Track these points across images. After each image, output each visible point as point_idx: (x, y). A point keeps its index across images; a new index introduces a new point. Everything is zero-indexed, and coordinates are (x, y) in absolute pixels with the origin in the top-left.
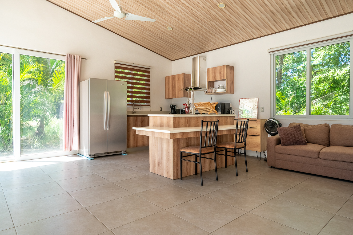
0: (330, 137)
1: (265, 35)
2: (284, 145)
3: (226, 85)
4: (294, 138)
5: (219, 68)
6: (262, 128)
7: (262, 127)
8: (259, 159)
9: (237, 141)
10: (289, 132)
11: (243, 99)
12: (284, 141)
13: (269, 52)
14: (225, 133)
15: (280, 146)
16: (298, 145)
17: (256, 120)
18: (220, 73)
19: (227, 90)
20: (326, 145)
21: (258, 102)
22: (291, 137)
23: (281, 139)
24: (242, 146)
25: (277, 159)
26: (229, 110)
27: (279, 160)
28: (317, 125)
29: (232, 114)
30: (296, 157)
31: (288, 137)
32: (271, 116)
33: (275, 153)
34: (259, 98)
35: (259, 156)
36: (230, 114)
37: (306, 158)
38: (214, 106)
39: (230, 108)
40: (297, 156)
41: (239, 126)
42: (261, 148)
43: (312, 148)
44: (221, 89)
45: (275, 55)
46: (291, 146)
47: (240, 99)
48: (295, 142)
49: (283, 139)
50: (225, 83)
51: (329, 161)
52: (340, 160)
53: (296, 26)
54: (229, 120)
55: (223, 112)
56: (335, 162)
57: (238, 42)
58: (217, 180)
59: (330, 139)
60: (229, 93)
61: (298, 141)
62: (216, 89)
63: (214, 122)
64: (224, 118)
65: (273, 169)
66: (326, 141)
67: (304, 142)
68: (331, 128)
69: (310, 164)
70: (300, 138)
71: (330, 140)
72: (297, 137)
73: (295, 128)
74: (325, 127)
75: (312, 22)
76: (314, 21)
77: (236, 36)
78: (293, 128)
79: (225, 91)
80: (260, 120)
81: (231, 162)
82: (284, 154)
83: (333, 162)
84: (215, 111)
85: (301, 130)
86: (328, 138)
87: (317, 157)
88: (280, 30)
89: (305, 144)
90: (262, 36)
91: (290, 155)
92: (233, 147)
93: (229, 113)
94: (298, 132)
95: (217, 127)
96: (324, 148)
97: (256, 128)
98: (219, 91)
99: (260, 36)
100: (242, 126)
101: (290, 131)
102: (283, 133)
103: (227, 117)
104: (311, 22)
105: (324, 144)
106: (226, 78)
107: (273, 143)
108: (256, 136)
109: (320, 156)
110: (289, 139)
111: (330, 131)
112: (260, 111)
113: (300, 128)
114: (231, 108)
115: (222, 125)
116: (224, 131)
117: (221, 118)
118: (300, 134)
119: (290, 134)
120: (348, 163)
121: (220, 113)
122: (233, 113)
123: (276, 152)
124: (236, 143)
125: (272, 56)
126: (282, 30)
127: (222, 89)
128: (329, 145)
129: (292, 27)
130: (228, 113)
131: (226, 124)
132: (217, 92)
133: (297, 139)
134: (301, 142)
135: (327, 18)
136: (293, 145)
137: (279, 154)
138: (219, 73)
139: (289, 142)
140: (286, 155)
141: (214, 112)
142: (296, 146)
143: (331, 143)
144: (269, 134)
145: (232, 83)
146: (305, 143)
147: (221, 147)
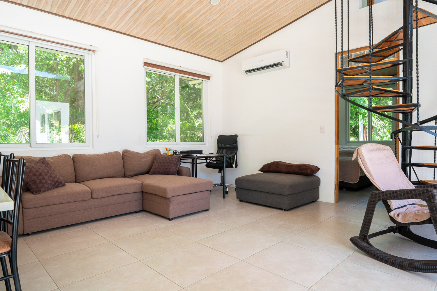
0: (76, 170)
2: (39, 192)
4: (51, 179)
15: (30, 196)
22: (46, 178)
27: (33, 219)
33: (22, 210)
37: (76, 203)
48: (53, 185)
51: (103, 199)
56: (109, 198)
59: (76, 173)
61: (56, 182)
66: (73, 177)
71: (77, 175)
72: (53, 176)
83: (107, 199)
86: (74, 172)
87: (91, 197)
102: (31, 174)
105: (72, 181)
109: (94, 196)
110: (45, 181)
119: (43, 174)
120: (120, 196)
123: (24, 207)
133: (55, 180)
134: (60, 183)
139: (46, 186)
143: (78, 178)
146: (64, 183)
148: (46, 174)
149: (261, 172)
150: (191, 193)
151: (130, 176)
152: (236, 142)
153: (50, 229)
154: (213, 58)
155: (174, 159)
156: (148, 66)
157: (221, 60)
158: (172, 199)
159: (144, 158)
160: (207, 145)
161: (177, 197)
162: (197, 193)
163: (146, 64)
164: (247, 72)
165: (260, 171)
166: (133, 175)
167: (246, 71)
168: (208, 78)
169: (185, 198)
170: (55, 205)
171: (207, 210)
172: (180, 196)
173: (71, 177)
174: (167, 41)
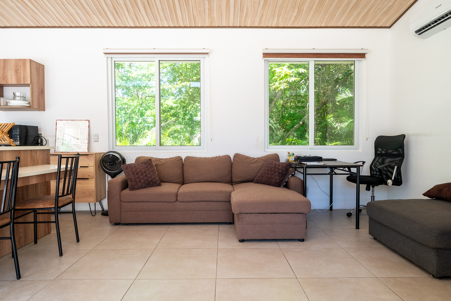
0: (184, 172)
1: (98, 26)
2: (133, 189)
3: (28, 95)
4: (146, 178)
5: (13, 62)
6: (97, 167)
7: (97, 165)
8: (93, 213)
9: (60, 194)
10: (139, 170)
11: (63, 121)
12: (133, 183)
13: (106, 53)
14: (34, 182)
15: (127, 191)
16: (150, 187)
17: (88, 155)
18: (17, 71)
19: (31, 103)
20: (181, 183)
21: (89, 126)
22: (141, 177)
23: (129, 181)
24: (69, 201)
25: (123, 211)
26: (37, 138)
27: (127, 211)
28: (170, 158)
29: (42, 145)
30: (149, 204)
31: (139, 177)
32: (109, 147)
33: (121, 203)
34: (91, 121)
35: (93, 209)
36: (39, 145)
37: (162, 203)
38: (6, 130)
39: (39, 134)
40: (151, 203)
41: (63, 166)
42: (96, 196)
43: (168, 188)
44: (18, 100)
45: (114, 59)
46: (142, 189)
47: (58, 121)
48: (147, 184)
49: (131, 181)
50: (27, 91)
51: (188, 203)
52: (199, 200)
53: (142, 25)
54: (39, 156)
55: (24, 142)
56: (194, 203)
57: (52, 26)
58: (19, 277)
59: (184, 175)
60: (35, 109)
61: (151, 181)
62: (7, 101)
63: (9, 162)
64: (29, 153)
65: (117, 227)
66: (180, 178)
67: (158, 182)
68: (185, 161)
69: (167, 211)
70: (153, 177)
71: (185, 177)
72: (149, 176)
73: (145, 164)
74: (178, 160)
75: (161, 26)
76: (163, 26)
77: (49, 13)
78: (143, 164)
79: (28, 105)
80: (94, 155)
81: (45, 231)
82: (134, 203)
83: (192, 203)
84: (8, 140)
85: (152, 166)
86: (182, 174)
87: (176, 200)
88: (120, 25)
89: (159, 185)
90: (93, 25)
91: (141, 203)
92: (52, 204)
93: (37, 144)
94: (151, 170)
95: (16, 172)
96: (180, 187)
97: (87, 167)
98: (13, 103)
99: (90, 26)
100: (69, 166)
101: (140, 168)
102: (130, 173)
103: (35, 152)
104: (159, 26)
105: (179, 182)
106: (29, 82)
107: (118, 188)
108: (88, 179)
109: (179, 199)
110: (139, 180)
111: (184, 166)
112: (92, 140)
113: (152, 163)
114: (41, 134)
115: (26, 165)
116: (31, 178)
117: (22, 153)
118: (153, 172)
119: (140, 173)
120: (206, 203)
121: (18, 143)
122: (44, 144)
123: (122, 200)
124: (59, 197)
125: (110, 59)
126: (124, 26)
127: (20, 100)
128: (183, 183)
129: (137, 26)
130: (34, 143)
131: (34, 163)
132: (9, 104)
133: (150, 179)
134: (154, 182)
135: (177, 26)
136: (145, 187)
137: (127, 203)
138: (14, 72)
139: (140, 184)
140: (136, 203)
141: (6, 142)
142: (149, 188)
143: (185, 180)
144: (107, 175)
145: (42, 92)
146: (160, 183)
147: (24, 208)
148: (142, 174)
149: (426, 198)
150: (272, 213)
151: (237, 183)
152: (402, 146)
153: (143, 223)
154: (371, 26)
155: (280, 167)
156: (268, 56)
157: (388, 25)
158: (242, 216)
159: (253, 163)
160: (360, 150)
161: (248, 214)
162: (282, 214)
163: (266, 55)
164: (420, 31)
165: (425, 195)
166: (240, 182)
167: (417, 32)
168: (362, 56)
169: (262, 218)
170: (145, 203)
171: (303, 240)
172: (253, 215)
173: (178, 178)
174: (291, 21)
